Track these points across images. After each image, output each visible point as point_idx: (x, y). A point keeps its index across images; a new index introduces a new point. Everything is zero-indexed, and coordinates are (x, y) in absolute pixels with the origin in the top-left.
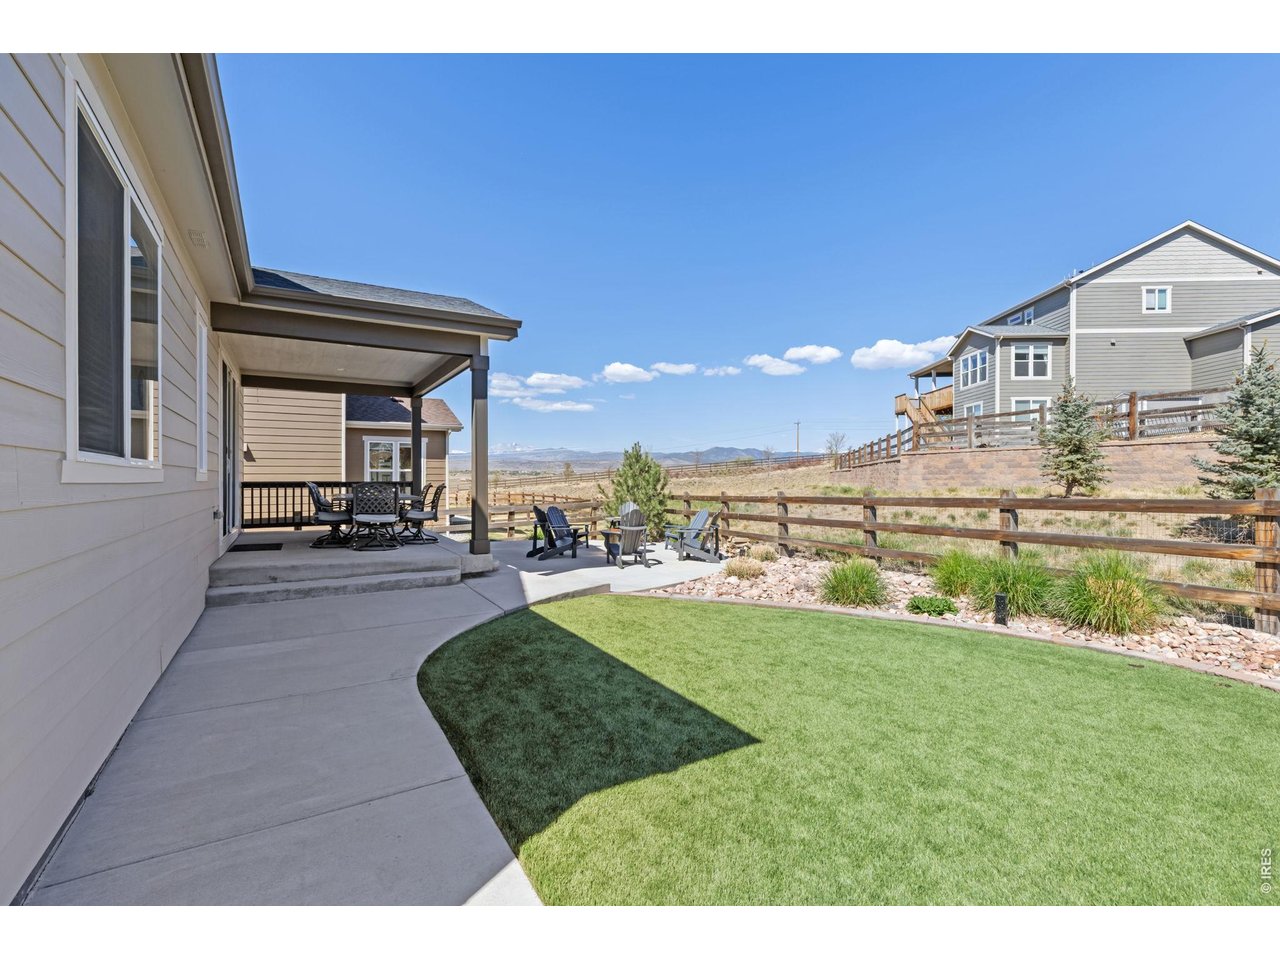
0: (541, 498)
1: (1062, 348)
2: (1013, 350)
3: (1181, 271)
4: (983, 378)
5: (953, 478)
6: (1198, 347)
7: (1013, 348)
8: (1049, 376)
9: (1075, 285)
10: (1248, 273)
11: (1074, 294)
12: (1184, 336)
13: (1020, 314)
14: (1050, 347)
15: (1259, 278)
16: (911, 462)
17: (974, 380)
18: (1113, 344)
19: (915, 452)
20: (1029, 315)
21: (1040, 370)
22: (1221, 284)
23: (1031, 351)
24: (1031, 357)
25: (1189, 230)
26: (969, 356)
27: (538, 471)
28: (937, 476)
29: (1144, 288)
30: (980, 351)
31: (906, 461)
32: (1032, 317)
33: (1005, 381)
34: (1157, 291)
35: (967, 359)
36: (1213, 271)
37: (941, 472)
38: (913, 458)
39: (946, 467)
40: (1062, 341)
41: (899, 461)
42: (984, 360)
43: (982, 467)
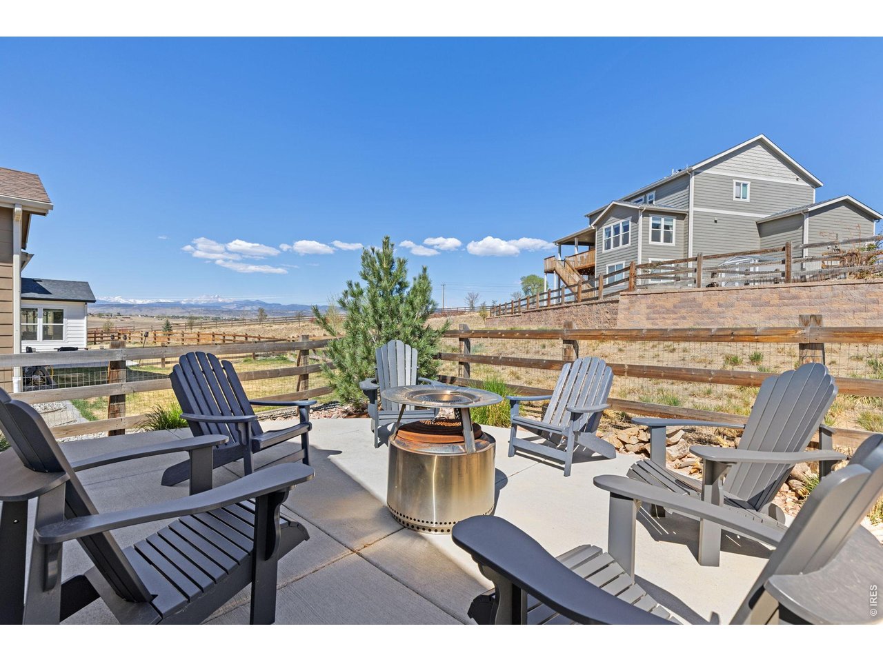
0: (232, 338)
1: (682, 222)
2: (651, 220)
3: (755, 172)
4: (626, 241)
5: (684, 318)
6: (765, 228)
7: (651, 218)
8: (673, 244)
9: (693, 173)
10: (791, 179)
11: (692, 180)
12: (757, 220)
13: (643, 197)
14: (674, 220)
15: (797, 183)
16: (631, 302)
17: (616, 244)
18: (716, 221)
19: (631, 293)
20: (651, 197)
21: (668, 238)
22: (777, 185)
23: (663, 222)
24: (662, 227)
25: (761, 142)
26: (612, 225)
27: (237, 318)
28: (664, 316)
29: (735, 181)
30: (623, 221)
31: (626, 301)
32: (654, 199)
33: (645, 245)
34: (742, 185)
35: (610, 228)
36: (773, 174)
37: (668, 311)
38: (634, 298)
39: (675, 307)
40: (682, 216)
41: (617, 302)
42: (626, 228)
43: (719, 305)
